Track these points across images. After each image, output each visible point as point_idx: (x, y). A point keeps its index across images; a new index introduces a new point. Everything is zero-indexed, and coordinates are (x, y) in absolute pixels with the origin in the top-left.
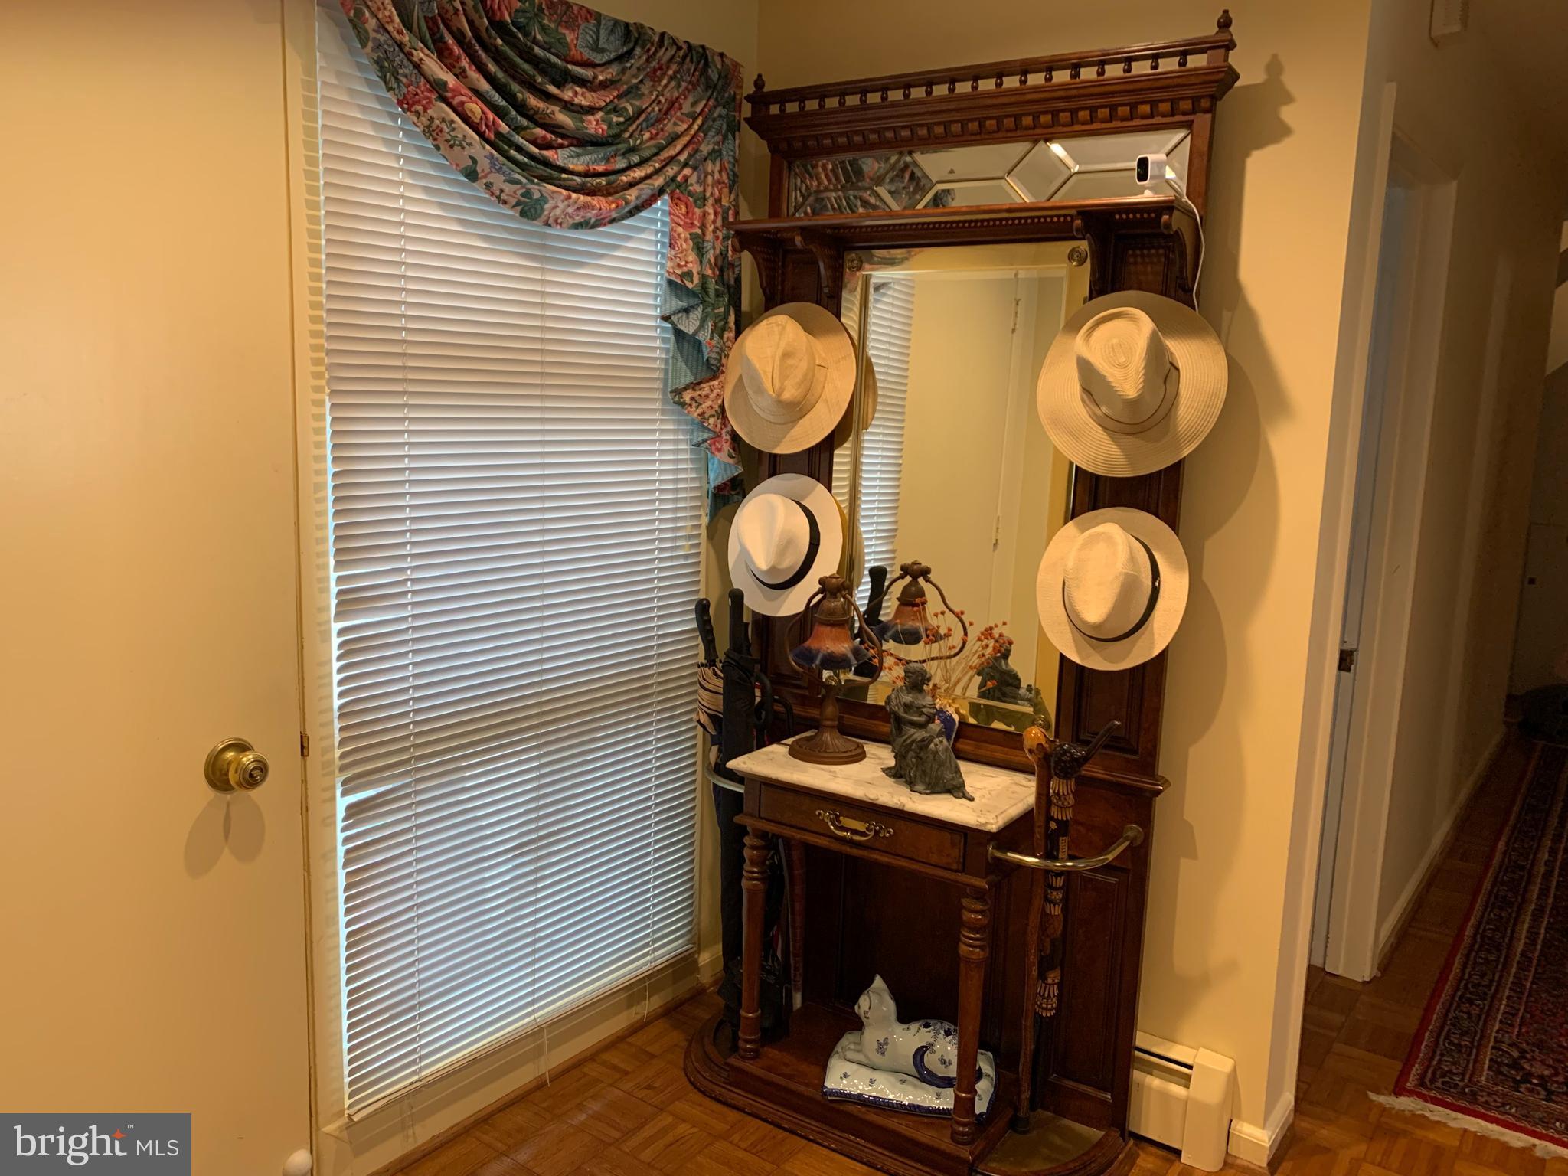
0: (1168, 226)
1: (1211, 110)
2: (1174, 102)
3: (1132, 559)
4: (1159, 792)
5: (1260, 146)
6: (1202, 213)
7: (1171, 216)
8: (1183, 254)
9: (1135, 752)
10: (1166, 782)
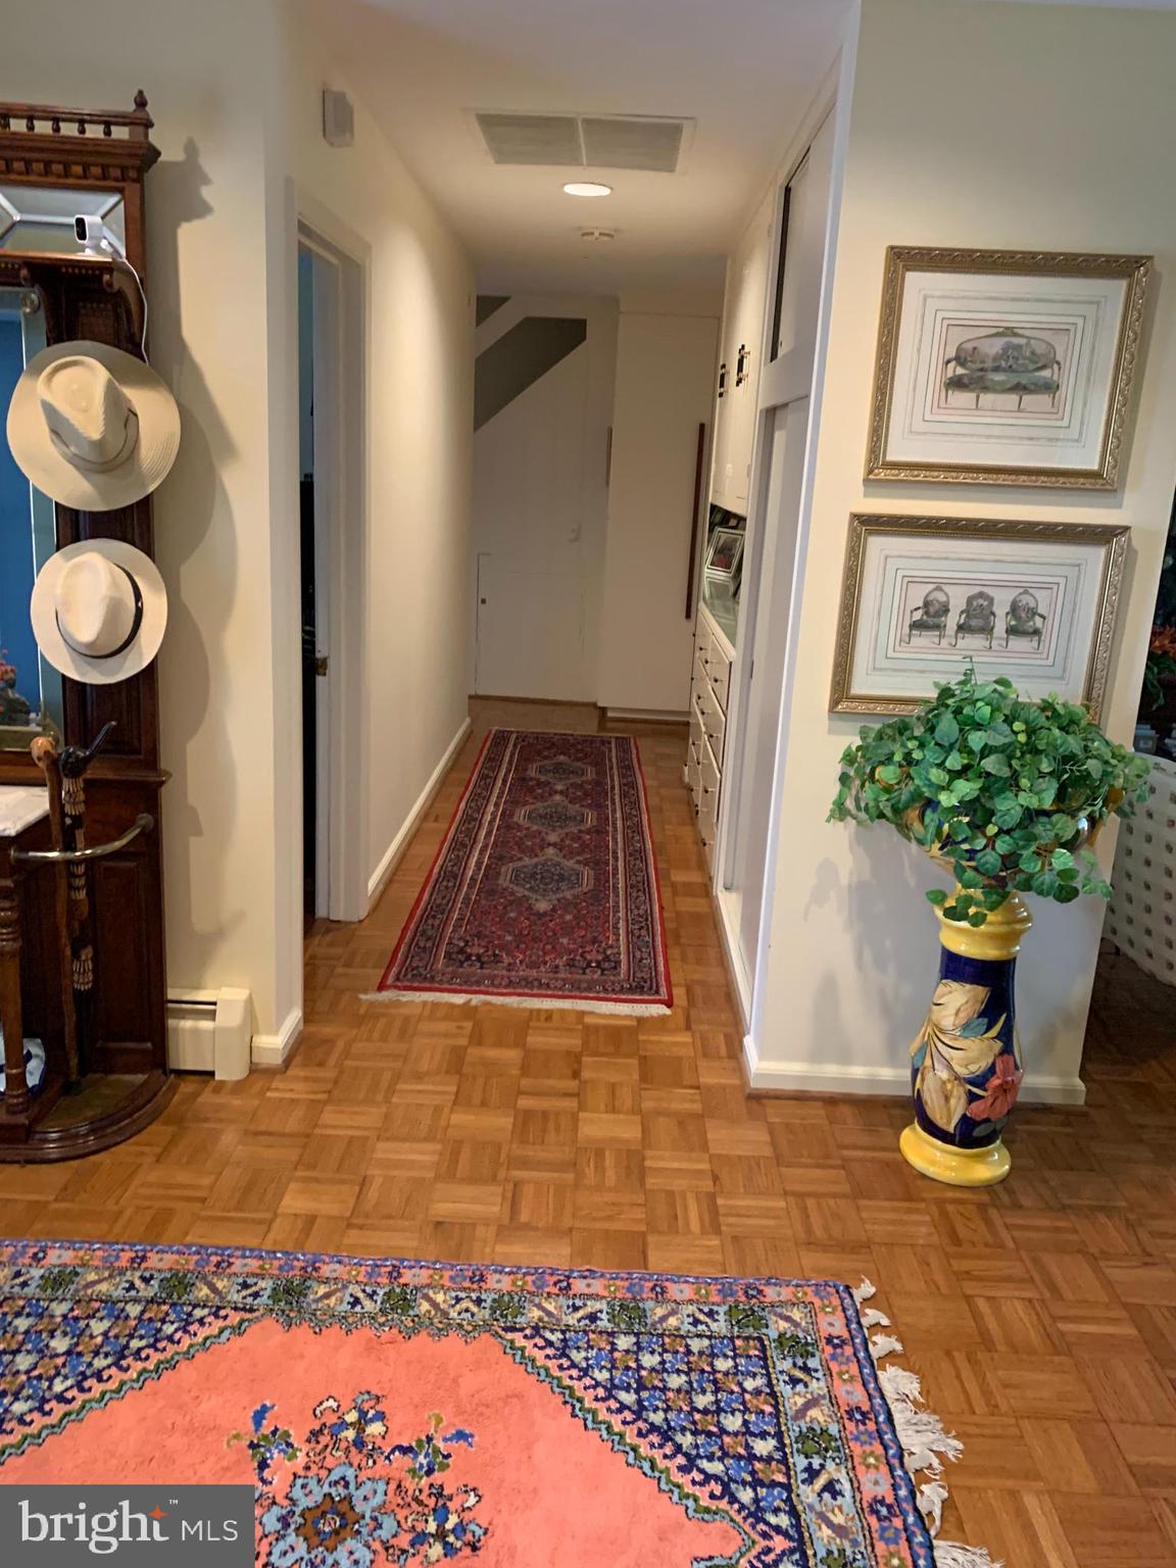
0: (110, 285)
1: (139, 180)
2: (105, 168)
3: (115, 584)
4: (163, 783)
5: (188, 219)
6: (143, 275)
7: (111, 276)
8: (128, 312)
9: (139, 753)
10: (169, 774)
